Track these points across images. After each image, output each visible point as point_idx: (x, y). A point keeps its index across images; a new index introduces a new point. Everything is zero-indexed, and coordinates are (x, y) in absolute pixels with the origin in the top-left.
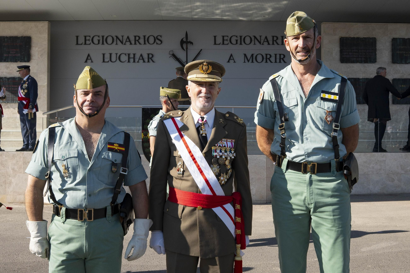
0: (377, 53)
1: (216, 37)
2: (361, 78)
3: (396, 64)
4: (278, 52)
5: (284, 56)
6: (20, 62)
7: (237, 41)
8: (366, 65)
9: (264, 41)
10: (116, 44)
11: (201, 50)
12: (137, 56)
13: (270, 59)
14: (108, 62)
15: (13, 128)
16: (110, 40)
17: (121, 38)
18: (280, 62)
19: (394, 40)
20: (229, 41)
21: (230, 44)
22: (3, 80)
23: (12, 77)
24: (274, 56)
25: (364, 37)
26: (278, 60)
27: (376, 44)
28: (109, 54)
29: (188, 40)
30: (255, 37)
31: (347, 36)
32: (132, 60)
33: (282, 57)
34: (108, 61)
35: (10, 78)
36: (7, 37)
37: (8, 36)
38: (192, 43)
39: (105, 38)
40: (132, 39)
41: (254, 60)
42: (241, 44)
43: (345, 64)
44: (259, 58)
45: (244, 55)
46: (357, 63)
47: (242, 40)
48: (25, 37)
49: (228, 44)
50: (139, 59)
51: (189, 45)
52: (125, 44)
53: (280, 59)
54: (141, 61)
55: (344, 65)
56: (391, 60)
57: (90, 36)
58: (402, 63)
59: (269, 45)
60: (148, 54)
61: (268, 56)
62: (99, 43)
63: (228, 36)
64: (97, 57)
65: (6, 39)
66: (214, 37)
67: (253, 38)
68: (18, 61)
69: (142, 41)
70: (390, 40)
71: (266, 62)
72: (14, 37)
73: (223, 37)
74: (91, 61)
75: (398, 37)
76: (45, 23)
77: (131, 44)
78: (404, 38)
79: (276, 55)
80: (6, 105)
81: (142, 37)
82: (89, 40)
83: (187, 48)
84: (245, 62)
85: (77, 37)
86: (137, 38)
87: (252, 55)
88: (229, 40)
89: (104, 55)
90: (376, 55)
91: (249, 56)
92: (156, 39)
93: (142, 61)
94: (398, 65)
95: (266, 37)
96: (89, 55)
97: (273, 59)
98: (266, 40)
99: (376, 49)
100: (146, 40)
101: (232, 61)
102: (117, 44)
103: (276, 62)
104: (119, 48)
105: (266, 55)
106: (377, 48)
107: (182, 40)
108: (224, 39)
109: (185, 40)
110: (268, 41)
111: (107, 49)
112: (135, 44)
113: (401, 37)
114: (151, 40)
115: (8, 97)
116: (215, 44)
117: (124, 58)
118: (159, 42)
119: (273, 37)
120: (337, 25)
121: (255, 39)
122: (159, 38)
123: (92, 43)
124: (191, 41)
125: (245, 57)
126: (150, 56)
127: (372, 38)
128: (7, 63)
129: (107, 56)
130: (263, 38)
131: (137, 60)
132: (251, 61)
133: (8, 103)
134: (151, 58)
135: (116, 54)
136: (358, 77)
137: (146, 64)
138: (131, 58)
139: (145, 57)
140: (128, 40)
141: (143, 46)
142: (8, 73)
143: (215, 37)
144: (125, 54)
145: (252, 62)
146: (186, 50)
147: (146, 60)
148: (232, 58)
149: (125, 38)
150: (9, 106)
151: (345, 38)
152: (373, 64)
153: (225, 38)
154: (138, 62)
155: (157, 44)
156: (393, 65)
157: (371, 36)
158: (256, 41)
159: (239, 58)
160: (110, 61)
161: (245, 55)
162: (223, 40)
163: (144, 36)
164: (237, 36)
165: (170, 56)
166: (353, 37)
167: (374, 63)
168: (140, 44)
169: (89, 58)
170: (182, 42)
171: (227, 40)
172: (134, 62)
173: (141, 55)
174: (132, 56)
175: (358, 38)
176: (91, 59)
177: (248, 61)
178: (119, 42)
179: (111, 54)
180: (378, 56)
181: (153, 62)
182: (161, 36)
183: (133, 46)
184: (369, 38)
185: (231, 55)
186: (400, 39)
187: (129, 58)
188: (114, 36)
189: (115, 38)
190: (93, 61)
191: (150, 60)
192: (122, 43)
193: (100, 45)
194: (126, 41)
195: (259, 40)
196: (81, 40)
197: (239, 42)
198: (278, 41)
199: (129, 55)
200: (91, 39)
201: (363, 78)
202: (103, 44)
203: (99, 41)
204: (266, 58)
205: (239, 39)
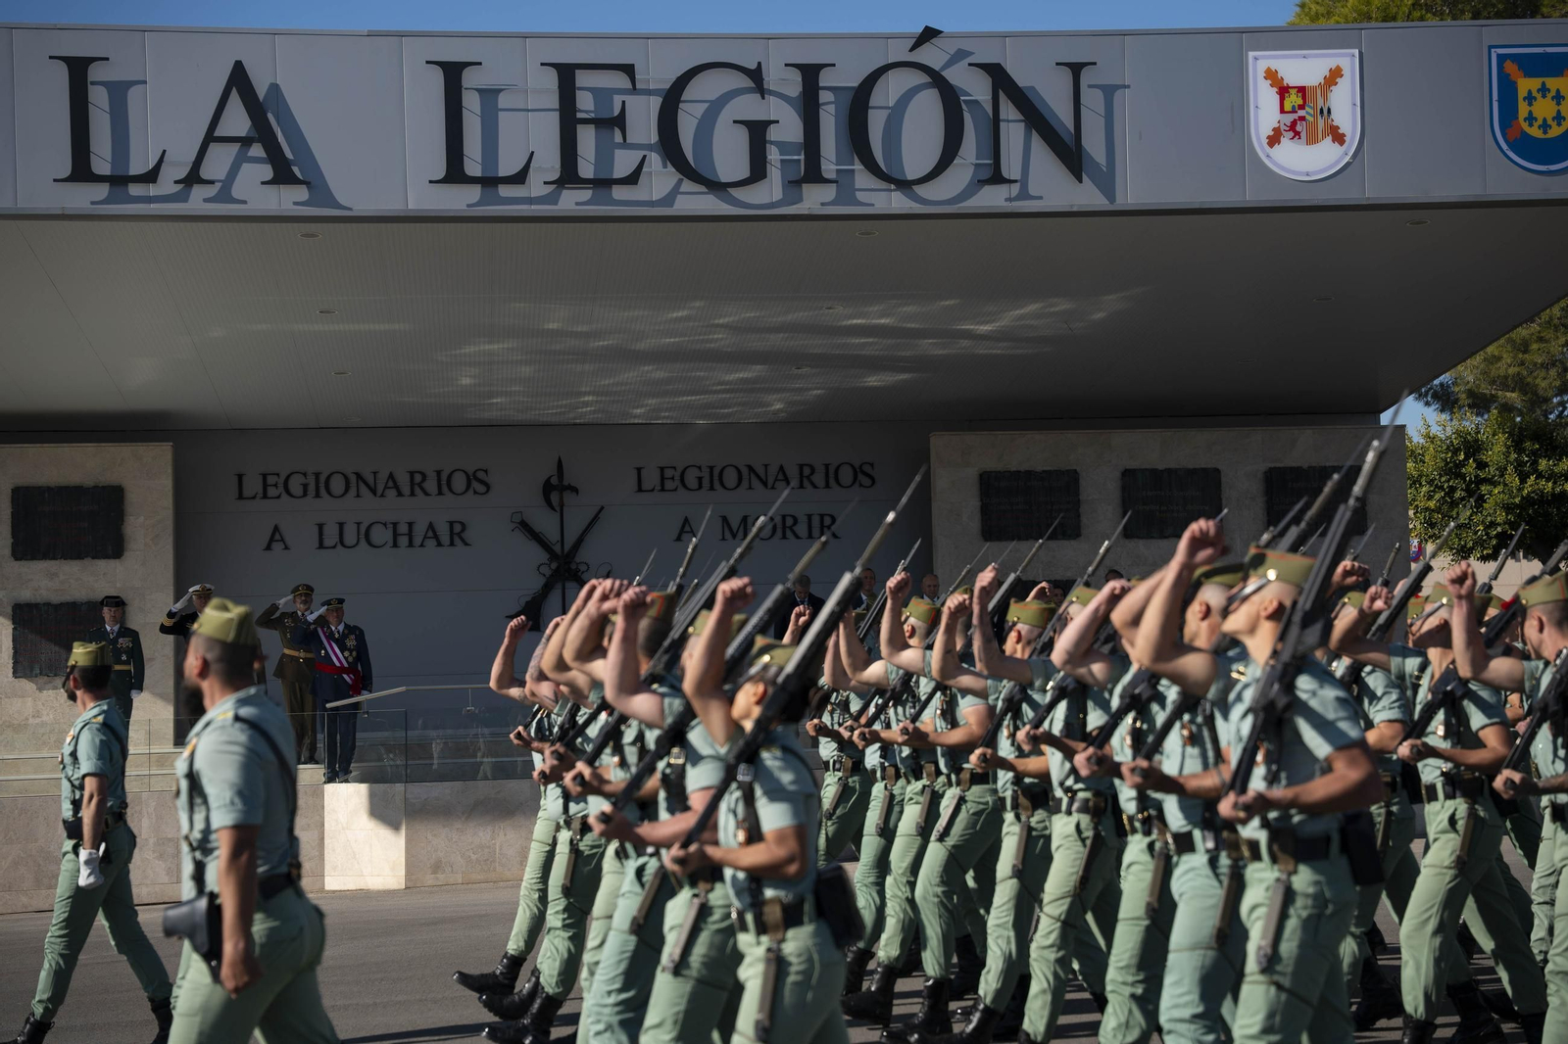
0: (1081, 510)
1: (643, 472)
3: (1136, 540)
4: (815, 509)
5: (833, 519)
6: (93, 558)
7: (700, 479)
8: (1053, 544)
9: (776, 480)
10: (355, 494)
11: (602, 508)
12: (420, 530)
13: (795, 528)
14: (334, 547)
16: (337, 485)
17: (370, 479)
19: (1128, 474)
20: (677, 482)
21: (681, 488)
22: (40, 611)
23: (68, 603)
24: (805, 519)
25: (1045, 469)
26: (816, 532)
27: (1078, 487)
28: (337, 526)
29: (566, 483)
30: (751, 469)
31: (998, 466)
32: (403, 541)
33: (827, 519)
34: (333, 544)
35: (61, 604)
36: (49, 489)
37: (52, 485)
38: (575, 490)
39: (323, 479)
40: (403, 480)
42: (712, 488)
43: (995, 543)
45: (720, 519)
46: (1027, 540)
47: (714, 479)
48: (103, 487)
49: (676, 490)
50: (425, 537)
51: (568, 497)
52: (382, 496)
53: (822, 526)
54: (431, 543)
55: (995, 546)
57: (278, 475)
58: (1152, 538)
60: (451, 524)
61: (789, 521)
62: (305, 494)
64: (300, 535)
65: (46, 495)
66: (636, 471)
67: (745, 471)
68: (86, 557)
69: (431, 485)
70: (1118, 474)
71: (784, 537)
72: (73, 487)
73: (662, 469)
74: (284, 547)
75: (1139, 467)
76: (164, 448)
77: (400, 494)
78: (1156, 470)
79: (810, 517)
80: (50, 682)
81: (432, 475)
82: (276, 485)
83: (562, 506)
84: (723, 539)
85: (240, 477)
86: (418, 478)
87: (745, 519)
88: (677, 478)
89: (321, 527)
90: (1079, 516)
91: (735, 522)
92: (471, 478)
93: (433, 542)
94: (1141, 542)
96: (276, 529)
97: (801, 529)
98: (780, 476)
99: (1079, 500)
100: (444, 484)
101: (687, 537)
102: (358, 496)
103: (810, 535)
104: (363, 508)
105: (784, 517)
106: (1083, 497)
107: (548, 482)
108: (666, 476)
109: (554, 481)
110: (786, 479)
111: (330, 510)
112: (413, 494)
113: (1148, 467)
114: (459, 482)
115: (57, 657)
116: (640, 490)
117: (381, 535)
118: (481, 488)
119: (801, 466)
120: (971, 439)
121: (750, 475)
122: (481, 475)
123: (284, 495)
124: (572, 484)
125: (725, 524)
126: (457, 528)
127: (1067, 471)
128: (53, 562)
129: (331, 533)
130: (773, 470)
131: (418, 540)
132: (740, 535)
133: (55, 676)
134: (458, 533)
135: (358, 524)
137: (446, 550)
138: (402, 535)
139: (443, 530)
140: (391, 484)
141: (435, 501)
142: (56, 590)
143: (639, 470)
144: (385, 525)
146: (558, 509)
147: (445, 540)
148: (687, 528)
149: (383, 476)
151: (993, 474)
152: (1073, 542)
153: (669, 473)
154: (422, 545)
155: (475, 492)
156: (1129, 542)
157: (1065, 466)
158: (754, 478)
160: (339, 546)
161: (725, 519)
162: (663, 478)
163: (439, 473)
164: (700, 468)
165: (514, 526)
166: (1015, 469)
167: (1075, 539)
168: (426, 494)
169: (277, 537)
170: (548, 488)
171: (673, 478)
172: (411, 545)
173: (431, 526)
174: (403, 529)
175: (1029, 474)
176: (282, 540)
177: (734, 535)
178: (363, 489)
179: (341, 525)
180: (1084, 520)
181: (466, 544)
182: (486, 471)
183: (407, 501)
184: (1059, 473)
185: (686, 520)
186: (1143, 470)
187: (396, 535)
188: (349, 471)
189: (353, 479)
190: (289, 545)
191: (457, 540)
192: (374, 492)
193: (310, 498)
194: (386, 488)
195: (763, 475)
196: (252, 485)
197: (706, 482)
198: (813, 478)
199: (395, 525)
200: (281, 481)
202: (318, 495)
203: (305, 486)
204: (784, 527)
205: (705, 474)
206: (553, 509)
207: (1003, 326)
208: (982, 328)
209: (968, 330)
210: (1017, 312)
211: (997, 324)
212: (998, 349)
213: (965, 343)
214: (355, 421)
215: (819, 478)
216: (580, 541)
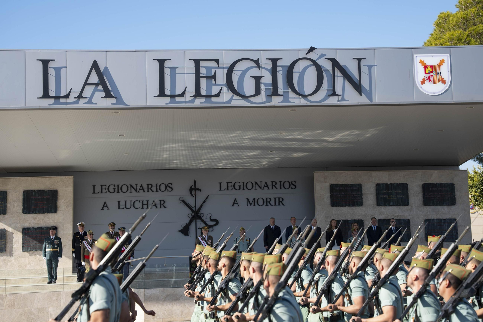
0: (363, 197)
2: (350, 219)
3: (381, 207)
4: (277, 196)
5: (283, 199)
6: (48, 213)
7: (240, 186)
8: (354, 208)
9: (264, 187)
10: (130, 192)
11: (208, 196)
12: (150, 202)
13: (270, 202)
14: (123, 209)
15: (40, 274)
16: (124, 188)
17: (135, 187)
18: (279, 205)
19: (378, 185)
20: (233, 187)
21: (234, 189)
22: (31, 230)
23: (40, 227)
25: (351, 183)
26: (277, 203)
27: (362, 189)
28: (124, 202)
29: (197, 188)
30: (256, 183)
31: (336, 183)
32: (145, 206)
33: (281, 200)
35: (38, 228)
36: (35, 191)
37: (35, 190)
38: (200, 190)
39: (120, 187)
40: (145, 187)
41: (256, 204)
42: (244, 189)
43: (335, 207)
44: (261, 202)
45: (246, 199)
46: (345, 206)
47: (244, 186)
48: (51, 190)
49: (232, 190)
50: (152, 205)
51: (197, 192)
52: (139, 192)
53: (279, 202)
55: (335, 209)
56: (375, 203)
57: (106, 185)
58: (386, 206)
59: (269, 190)
60: (160, 201)
61: (269, 200)
62: (114, 192)
64: (112, 205)
65: (34, 193)
67: (254, 184)
68: (46, 213)
69: (154, 188)
70: (375, 185)
71: (267, 205)
72: (42, 190)
73: (228, 183)
74: (107, 208)
75: (381, 183)
76: (71, 177)
77: (144, 191)
78: (387, 184)
79: (275, 198)
80: (34, 253)
81: (154, 185)
82: (105, 189)
83: (195, 195)
84: (247, 206)
85: (94, 186)
86: (150, 186)
87: (254, 199)
88: (233, 186)
89: (119, 202)
90: (362, 199)
91: (251, 200)
92: (167, 186)
93: (155, 207)
94: (382, 207)
96: (105, 203)
97: (272, 202)
98: (266, 185)
99: (362, 194)
100: (158, 188)
101: (236, 205)
103: (275, 205)
104: (132, 196)
105: (267, 198)
106: (363, 192)
107: (191, 187)
108: (229, 185)
109: (193, 187)
110: (267, 186)
111: (122, 197)
112: (148, 191)
113: (384, 183)
114: (163, 188)
115: (36, 245)
116: (221, 190)
117: (138, 205)
118: (170, 189)
119: (272, 182)
120: (327, 173)
121: (256, 185)
122: (170, 185)
123: (108, 192)
125: (248, 202)
126: (162, 202)
127: (358, 184)
128: (35, 214)
129: (122, 205)
130: (263, 183)
131: (150, 206)
132: (253, 204)
133: (35, 251)
134: (162, 204)
135: (131, 201)
136: (347, 219)
137: (159, 209)
139: (158, 203)
140: (141, 188)
141: (155, 193)
142: (36, 223)
143: (220, 183)
144: (139, 201)
145: (254, 205)
146: (194, 196)
147: (159, 206)
148: (236, 202)
149: (139, 186)
150: (37, 254)
151: (334, 185)
152: (360, 207)
153: (230, 184)
154: (151, 208)
155: (168, 191)
156: (378, 207)
157: (357, 183)
158: (257, 186)
159: (242, 202)
160: (125, 208)
161: (248, 199)
163: (156, 185)
165: (180, 201)
166: (341, 183)
168: (153, 191)
169: (105, 205)
170: (191, 189)
171: (231, 186)
172: (147, 208)
173: (154, 202)
174: (145, 203)
175: (346, 185)
176: (107, 206)
177: (251, 205)
178: (133, 190)
179: (125, 201)
180: (364, 200)
181: (165, 207)
182: (171, 184)
183: (146, 194)
184: (355, 185)
185: (235, 200)
186: (383, 184)
187: (143, 205)
188: (128, 184)
189: (129, 187)
190: (109, 208)
191: (162, 206)
192: (136, 191)
193: (116, 193)
194: (140, 189)
195: (260, 185)
196: (98, 189)
197: (242, 187)
198: (276, 186)
199: (142, 201)
200: (107, 188)
201: (352, 219)
202: (118, 192)
203: (114, 189)
204: (267, 202)
205: (242, 185)
206: (193, 196)
207: (337, 139)
208: (330, 139)
209: (326, 140)
210: (341, 134)
211: (335, 138)
212: (336, 145)
213: (325, 144)
214: (131, 168)
215: (278, 186)
216: (201, 206)
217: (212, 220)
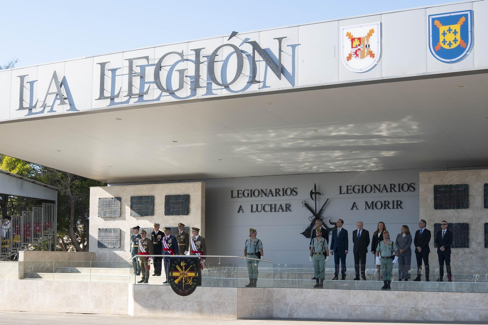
2: (455, 223)
4: (395, 199)
5: (401, 202)
6: (182, 215)
7: (359, 190)
8: (459, 210)
11: (328, 199)
12: (278, 206)
13: (389, 205)
14: (255, 212)
16: (256, 193)
17: (265, 191)
18: (397, 208)
19: (486, 185)
20: (352, 191)
21: (353, 193)
25: (457, 184)
26: (395, 207)
27: (468, 190)
29: (317, 192)
30: (375, 186)
32: (273, 210)
33: (399, 203)
36: (173, 196)
38: (319, 194)
39: (253, 192)
40: (274, 191)
41: (374, 207)
42: (363, 192)
44: (379, 205)
46: (450, 209)
47: (363, 189)
48: (185, 195)
49: (351, 193)
50: (279, 209)
51: (317, 195)
52: (268, 196)
53: (397, 205)
54: (281, 210)
55: (439, 211)
56: (483, 205)
59: (388, 193)
60: (286, 205)
61: (387, 203)
62: (248, 196)
63: (351, 186)
64: (247, 208)
67: (373, 187)
68: (180, 214)
69: (281, 193)
70: (483, 185)
71: (385, 208)
72: (178, 195)
73: (347, 186)
74: (242, 212)
76: (199, 183)
77: (273, 196)
79: (393, 202)
81: (281, 190)
82: (241, 194)
83: (316, 198)
84: (366, 209)
85: (232, 191)
87: (373, 202)
88: (352, 189)
89: (252, 206)
90: (468, 200)
91: (370, 203)
92: (292, 190)
95: (384, 186)
96: (241, 207)
97: (391, 206)
98: (384, 188)
99: (468, 195)
100: (285, 192)
101: (355, 208)
102: (262, 196)
103: (393, 208)
104: (263, 200)
105: (385, 202)
107: (312, 191)
109: (314, 191)
110: (386, 189)
111: (254, 201)
112: (276, 195)
114: (289, 192)
116: (341, 193)
117: (267, 208)
118: (295, 194)
120: (432, 174)
121: (375, 188)
123: (243, 196)
124: (319, 192)
126: (288, 206)
127: (464, 184)
128: (174, 216)
129: (254, 207)
130: (382, 186)
131: (277, 210)
132: (371, 208)
134: (288, 208)
135: (262, 205)
137: (284, 213)
138: (273, 208)
139: (284, 206)
141: (282, 198)
142: (174, 224)
143: (340, 187)
144: (268, 205)
145: (373, 209)
146: (315, 200)
147: (284, 209)
148: (355, 206)
149: (268, 190)
151: (439, 186)
152: (466, 210)
153: (349, 188)
154: (278, 211)
155: (293, 195)
156: (486, 209)
158: (376, 189)
159: (361, 205)
161: (366, 203)
162: (347, 190)
163: (283, 189)
165: (303, 205)
166: (446, 184)
167: (467, 208)
168: (280, 195)
170: (312, 193)
171: (350, 189)
172: (275, 211)
173: (281, 205)
174: (273, 206)
175: (451, 186)
176: (242, 210)
177: (369, 208)
178: (263, 194)
179: (257, 205)
180: (471, 202)
181: (290, 211)
182: (296, 188)
183: (275, 198)
184: (461, 186)
185: (354, 203)
187: (271, 208)
188: (260, 189)
189: (260, 191)
190: (244, 211)
191: (287, 210)
192: (266, 195)
193: (249, 198)
194: (269, 194)
195: (379, 188)
196: (235, 194)
197: (361, 191)
198: (395, 188)
199: (271, 205)
200: (242, 192)
201: (457, 222)
202: (251, 196)
203: (248, 194)
204: (385, 205)
205: (361, 188)
206: (313, 200)
214: (256, 174)
215: (397, 189)
216: (322, 209)
217: (331, 223)
